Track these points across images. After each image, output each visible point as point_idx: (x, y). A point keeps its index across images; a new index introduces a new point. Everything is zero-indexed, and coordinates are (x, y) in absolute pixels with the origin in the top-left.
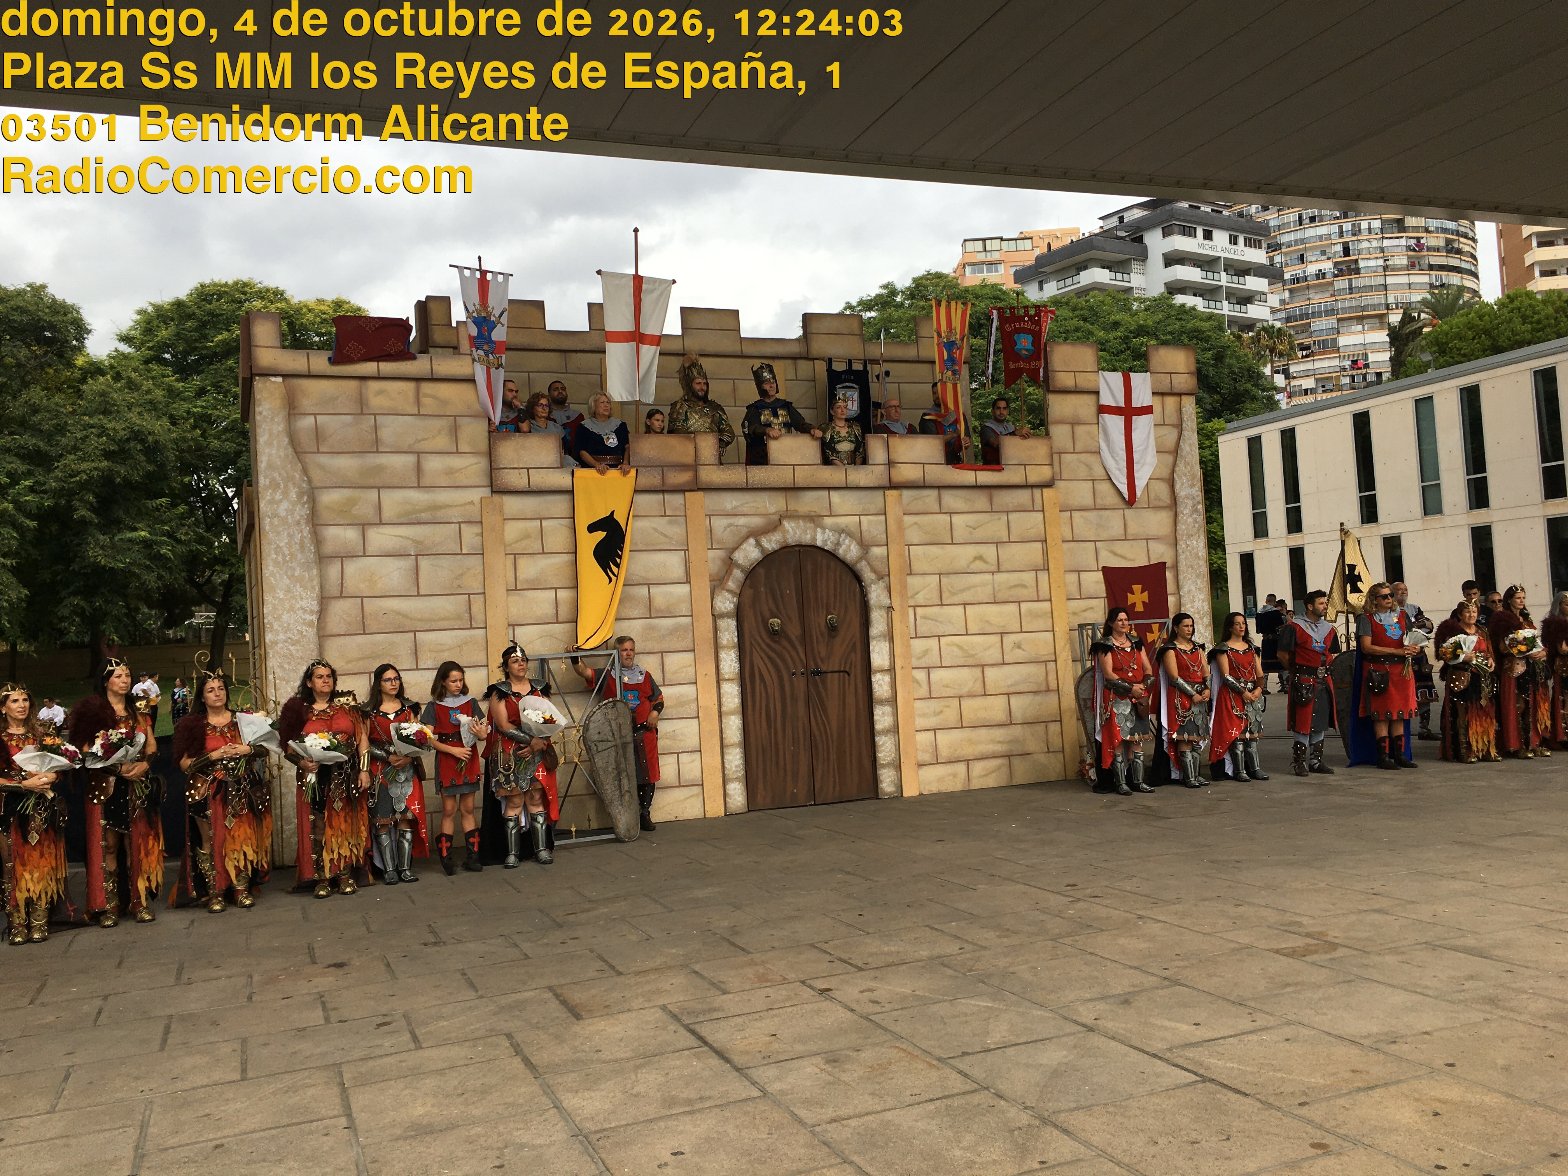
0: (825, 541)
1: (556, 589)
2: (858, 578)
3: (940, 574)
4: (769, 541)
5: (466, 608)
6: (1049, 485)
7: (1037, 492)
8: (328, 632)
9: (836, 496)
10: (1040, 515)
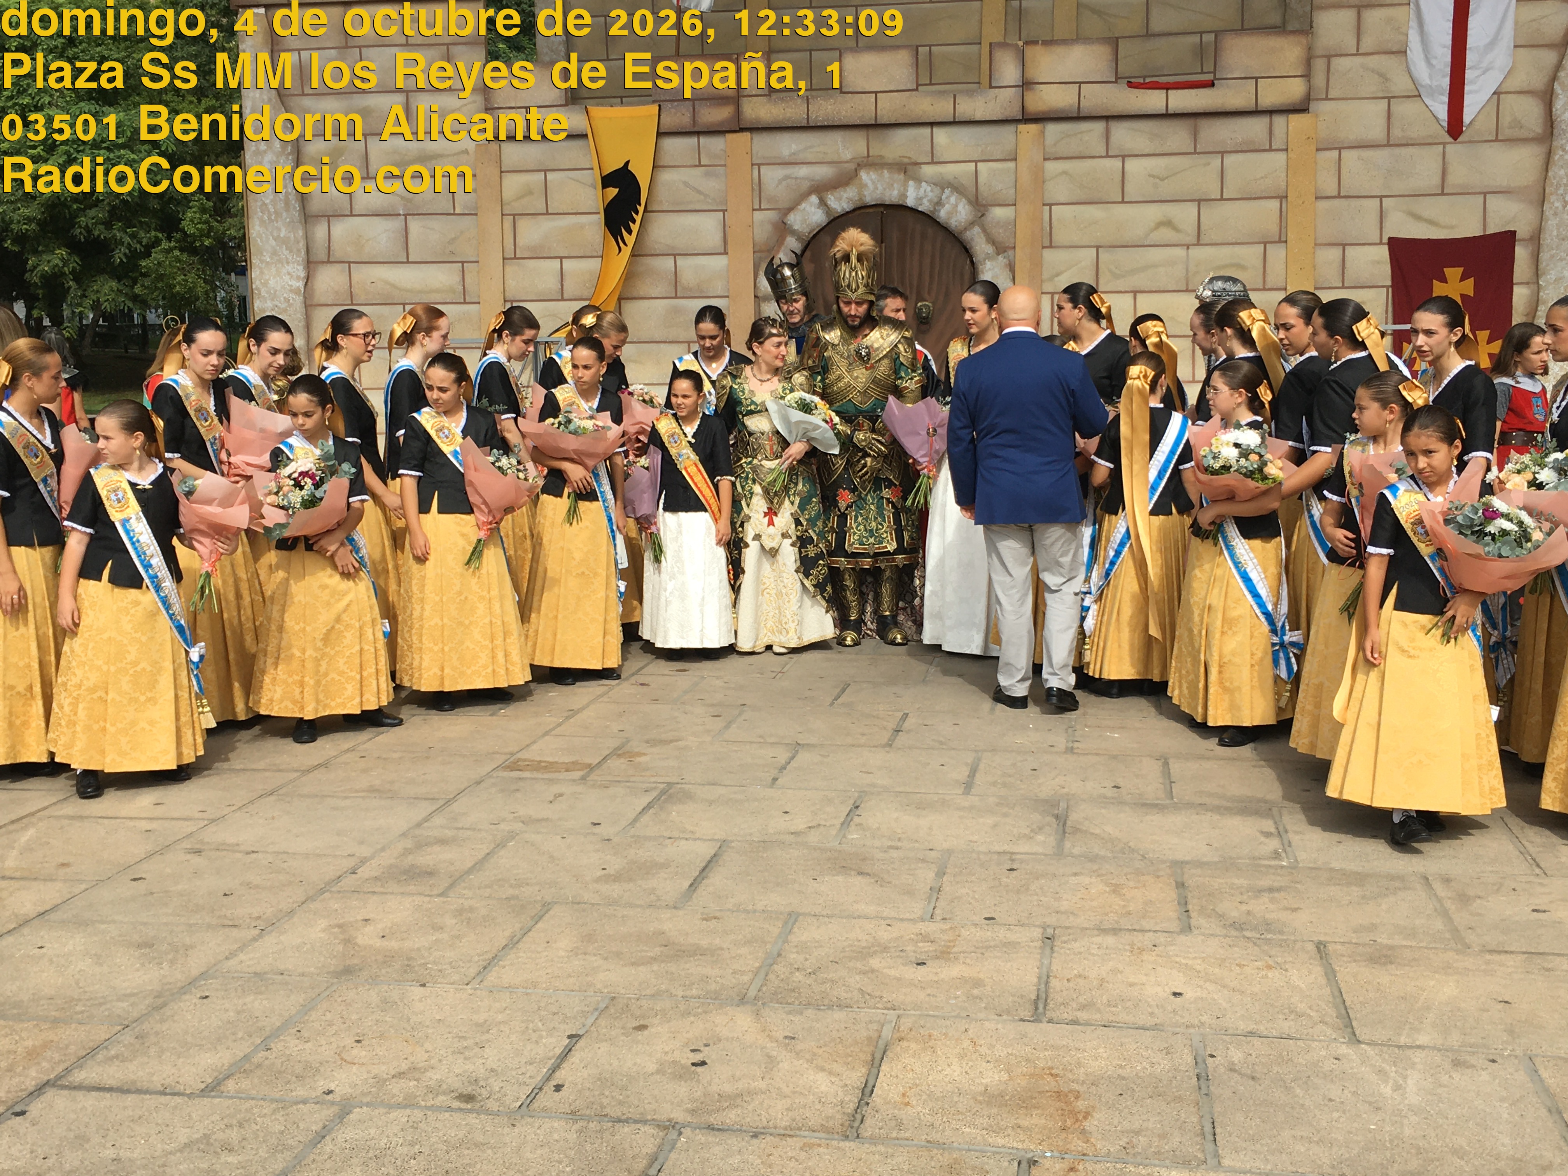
0: (919, 199)
1: (561, 258)
2: (966, 251)
3: (1098, 247)
4: (839, 199)
5: (457, 278)
6: (1301, 108)
7: (1279, 121)
8: (315, 301)
9: (941, 135)
10: (1282, 156)
